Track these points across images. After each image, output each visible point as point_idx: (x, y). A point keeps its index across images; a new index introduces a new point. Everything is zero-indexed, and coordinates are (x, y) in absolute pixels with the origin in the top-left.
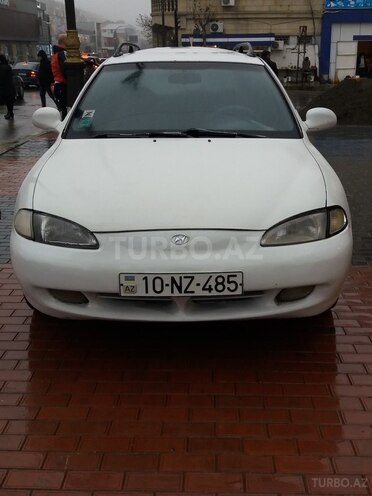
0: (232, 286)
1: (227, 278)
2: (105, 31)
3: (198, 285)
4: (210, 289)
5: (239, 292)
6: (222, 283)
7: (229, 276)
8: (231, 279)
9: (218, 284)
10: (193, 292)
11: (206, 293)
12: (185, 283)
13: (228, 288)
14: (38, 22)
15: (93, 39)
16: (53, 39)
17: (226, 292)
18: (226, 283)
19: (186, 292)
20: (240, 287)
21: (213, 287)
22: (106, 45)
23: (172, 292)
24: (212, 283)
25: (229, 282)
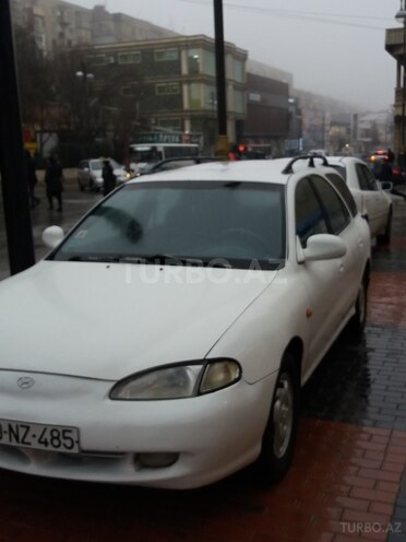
0: (68, 443)
1: (62, 433)
2: (362, 122)
3: (34, 436)
4: (46, 443)
5: (75, 450)
6: (58, 438)
7: (64, 431)
8: (67, 434)
9: (53, 438)
10: (29, 444)
11: (42, 447)
12: (22, 432)
13: (65, 445)
14: (289, 116)
15: (348, 131)
16: (305, 133)
17: (62, 449)
18: (61, 438)
19: (23, 442)
20: (76, 446)
21: (49, 441)
22: (362, 136)
23: (11, 440)
24: (48, 436)
25: (65, 438)
